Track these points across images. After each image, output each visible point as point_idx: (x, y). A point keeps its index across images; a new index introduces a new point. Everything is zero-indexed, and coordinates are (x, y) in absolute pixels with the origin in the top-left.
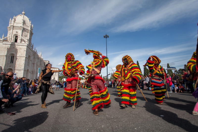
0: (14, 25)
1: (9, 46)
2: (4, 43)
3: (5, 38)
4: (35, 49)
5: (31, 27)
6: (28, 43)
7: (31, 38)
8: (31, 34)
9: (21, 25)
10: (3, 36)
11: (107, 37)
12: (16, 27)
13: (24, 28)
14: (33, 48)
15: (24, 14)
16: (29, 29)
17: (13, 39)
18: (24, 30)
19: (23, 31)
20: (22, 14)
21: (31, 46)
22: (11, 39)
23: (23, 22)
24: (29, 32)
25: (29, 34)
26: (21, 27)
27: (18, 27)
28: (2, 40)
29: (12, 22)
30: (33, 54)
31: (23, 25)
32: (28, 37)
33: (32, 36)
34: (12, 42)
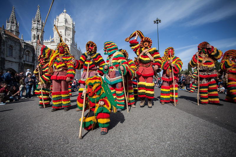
0: (58, 26)
1: (56, 46)
2: (52, 44)
3: (52, 39)
4: (79, 48)
5: (73, 25)
6: (71, 41)
7: (74, 37)
8: (74, 32)
9: (64, 24)
10: (50, 38)
11: (158, 22)
12: (59, 26)
13: (66, 27)
14: (76, 47)
15: (66, 12)
16: (71, 27)
17: (58, 40)
18: (67, 29)
19: (65, 30)
20: (64, 13)
21: (75, 45)
22: (57, 40)
23: (65, 20)
24: (71, 30)
25: (71, 32)
26: (64, 26)
27: (61, 26)
28: (50, 41)
29: (56, 22)
30: (77, 53)
31: (65, 24)
32: (71, 36)
33: (74, 34)
34: (58, 42)
